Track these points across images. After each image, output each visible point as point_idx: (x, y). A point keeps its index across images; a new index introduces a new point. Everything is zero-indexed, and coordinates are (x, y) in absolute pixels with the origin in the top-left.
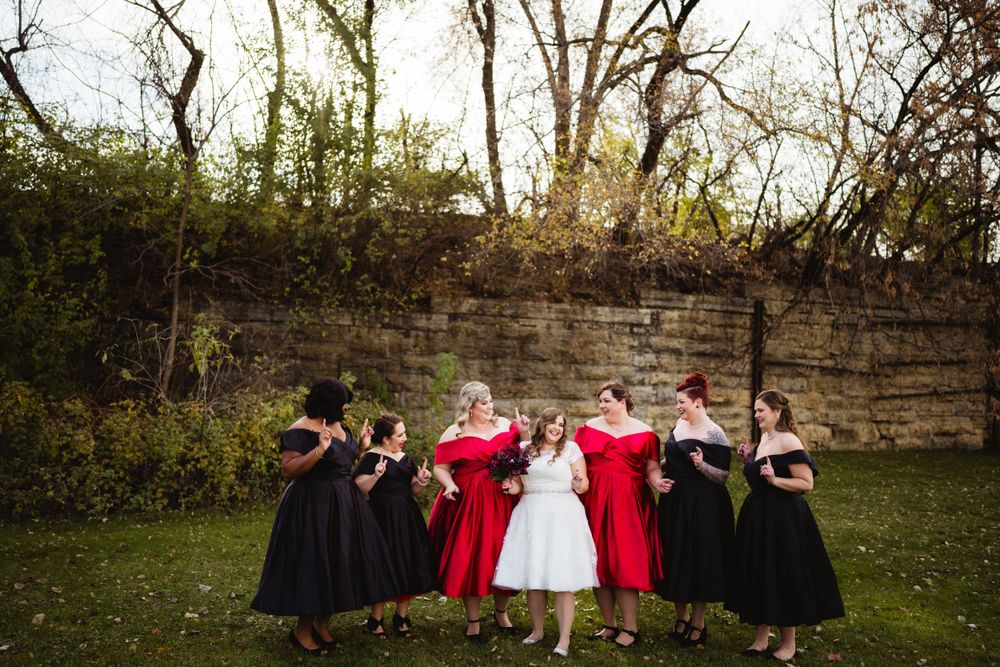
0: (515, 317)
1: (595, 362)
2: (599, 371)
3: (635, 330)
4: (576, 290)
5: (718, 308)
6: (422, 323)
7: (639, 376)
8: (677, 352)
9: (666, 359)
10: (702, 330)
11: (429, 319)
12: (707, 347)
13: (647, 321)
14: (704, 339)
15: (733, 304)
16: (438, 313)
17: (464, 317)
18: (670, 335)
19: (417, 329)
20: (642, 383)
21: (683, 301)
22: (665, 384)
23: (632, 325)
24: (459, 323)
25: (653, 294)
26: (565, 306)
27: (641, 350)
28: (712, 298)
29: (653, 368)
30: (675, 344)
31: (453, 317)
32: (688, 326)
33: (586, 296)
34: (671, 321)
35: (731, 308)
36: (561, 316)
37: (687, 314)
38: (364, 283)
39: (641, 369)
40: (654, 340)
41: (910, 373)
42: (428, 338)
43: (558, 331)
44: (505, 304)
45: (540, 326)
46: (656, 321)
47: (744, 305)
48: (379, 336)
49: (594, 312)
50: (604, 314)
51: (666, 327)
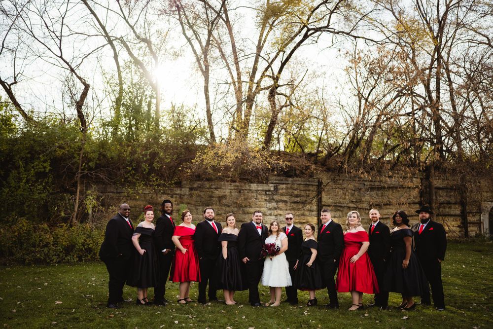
0: (216, 189)
1: (250, 207)
2: (252, 210)
3: (267, 193)
4: (242, 177)
5: (302, 183)
6: (178, 192)
7: (269, 212)
8: (285, 202)
9: (281, 205)
10: (296, 192)
11: (181, 190)
12: (298, 199)
13: (272, 189)
14: (297, 196)
15: (309, 181)
16: (185, 187)
17: (195, 189)
18: (282, 195)
19: (176, 194)
20: (271, 215)
21: (287, 180)
22: (281, 215)
23: (266, 191)
24: (193, 192)
25: (274, 178)
26: (237, 184)
27: (270, 201)
28: (300, 179)
29: (275, 209)
30: (284, 198)
31: (191, 189)
32: (290, 191)
33: (247, 180)
34: (282, 189)
35: (308, 183)
36: (236, 188)
37: (289, 186)
38: (153, 177)
39: (270, 209)
40: (276, 197)
41: (387, 209)
42: (181, 198)
43: (235, 194)
44: (213, 183)
45: (227, 192)
46: (276, 189)
47: (313, 182)
48: (160, 197)
49: (250, 186)
50: (254, 186)
51: (280, 191)
